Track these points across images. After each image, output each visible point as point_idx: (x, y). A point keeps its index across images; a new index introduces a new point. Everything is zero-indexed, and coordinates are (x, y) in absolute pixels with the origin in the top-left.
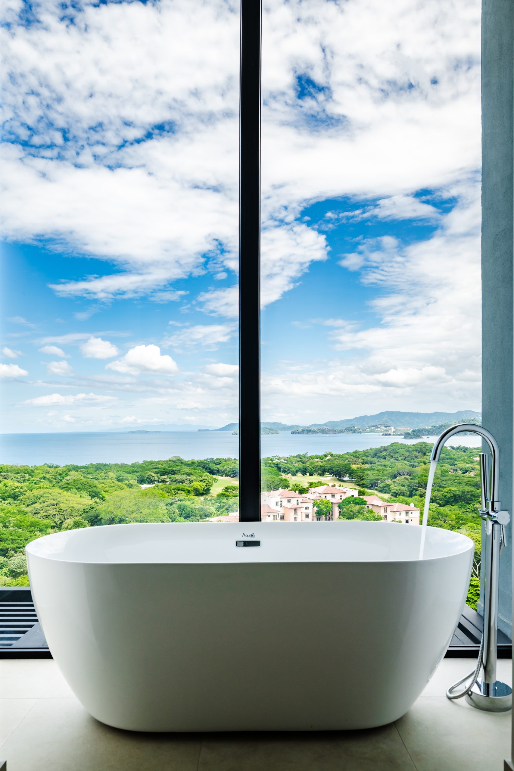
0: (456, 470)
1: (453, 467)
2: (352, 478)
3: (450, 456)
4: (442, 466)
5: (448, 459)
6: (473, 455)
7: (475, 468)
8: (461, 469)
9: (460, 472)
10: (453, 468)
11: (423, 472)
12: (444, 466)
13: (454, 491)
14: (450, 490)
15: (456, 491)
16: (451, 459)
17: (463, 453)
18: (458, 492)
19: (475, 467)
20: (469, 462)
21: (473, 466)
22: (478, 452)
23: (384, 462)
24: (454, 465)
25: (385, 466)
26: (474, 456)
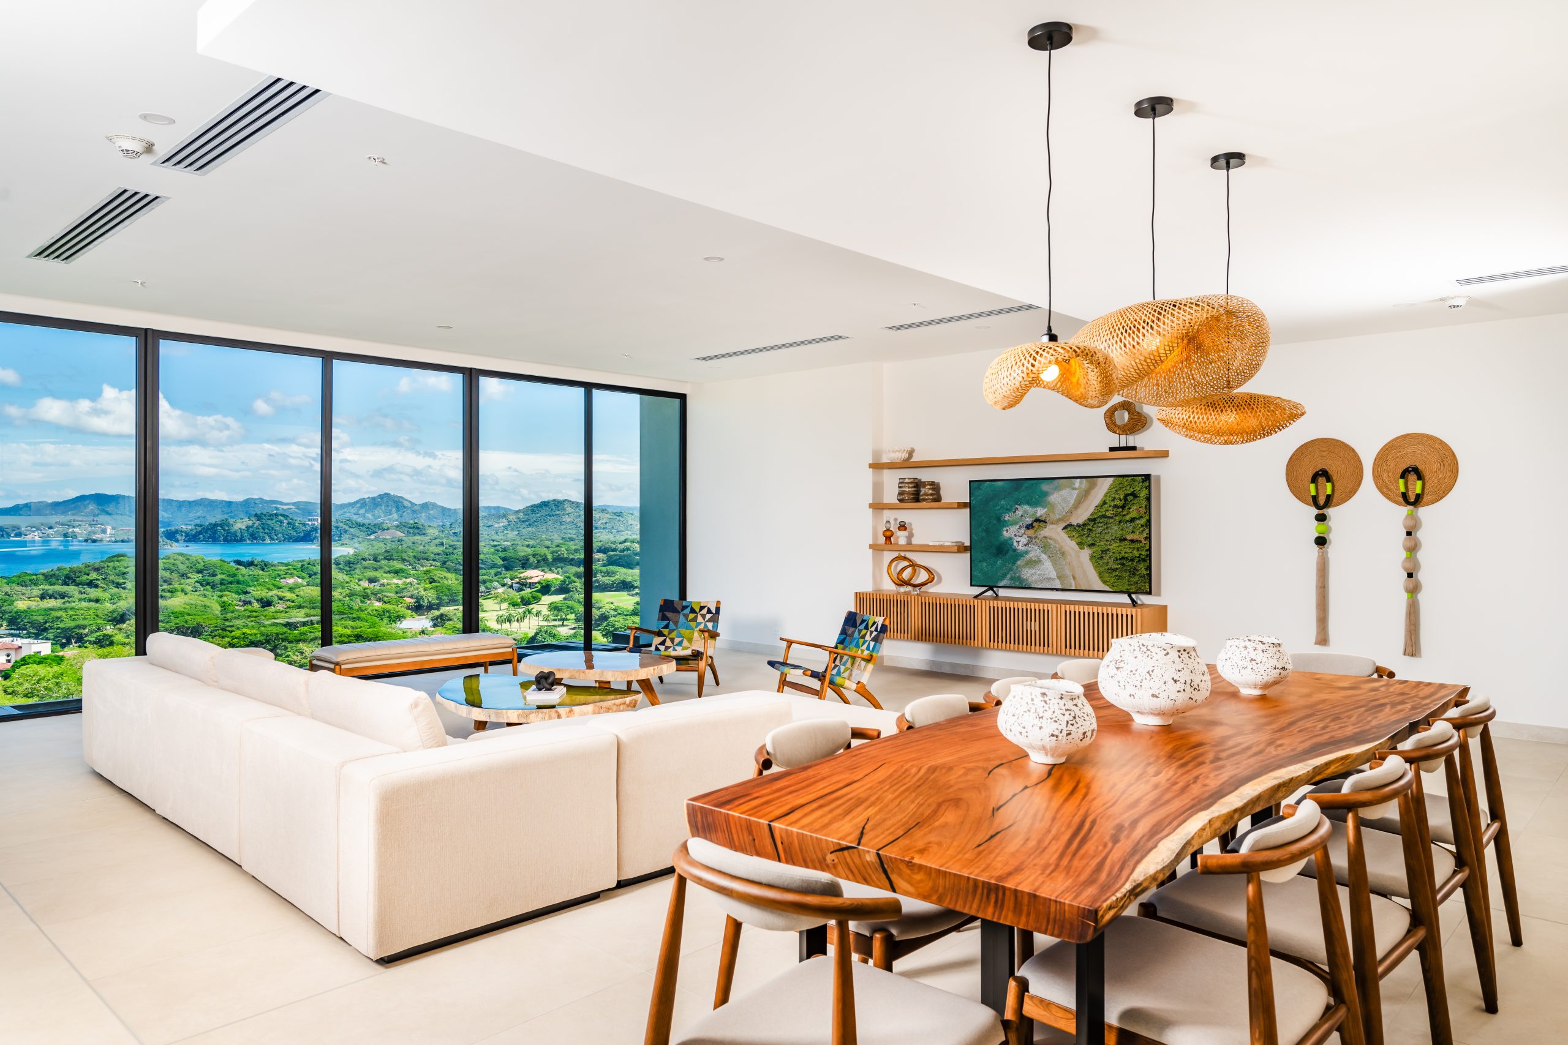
0: (250, 603)
1: (243, 597)
2: (19, 629)
3: (236, 578)
4: (221, 597)
5: (231, 583)
6: (280, 576)
7: (284, 597)
8: (257, 600)
9: (256, 605)
10: (243, 599)
11: (185, 608)
12: (226, 595)
13: (251, 635)
14: (244, 634)
15: (256, 634)
16: (238, 582)
17: (261, 572)
18: (259, 635)
19: (283, 595)
20: (272, 587)
21: (280, 594)
22: (288, 569)
23: (93, 593)
24: (246, 593)
25: (97, 601)
26: (282, 576)
